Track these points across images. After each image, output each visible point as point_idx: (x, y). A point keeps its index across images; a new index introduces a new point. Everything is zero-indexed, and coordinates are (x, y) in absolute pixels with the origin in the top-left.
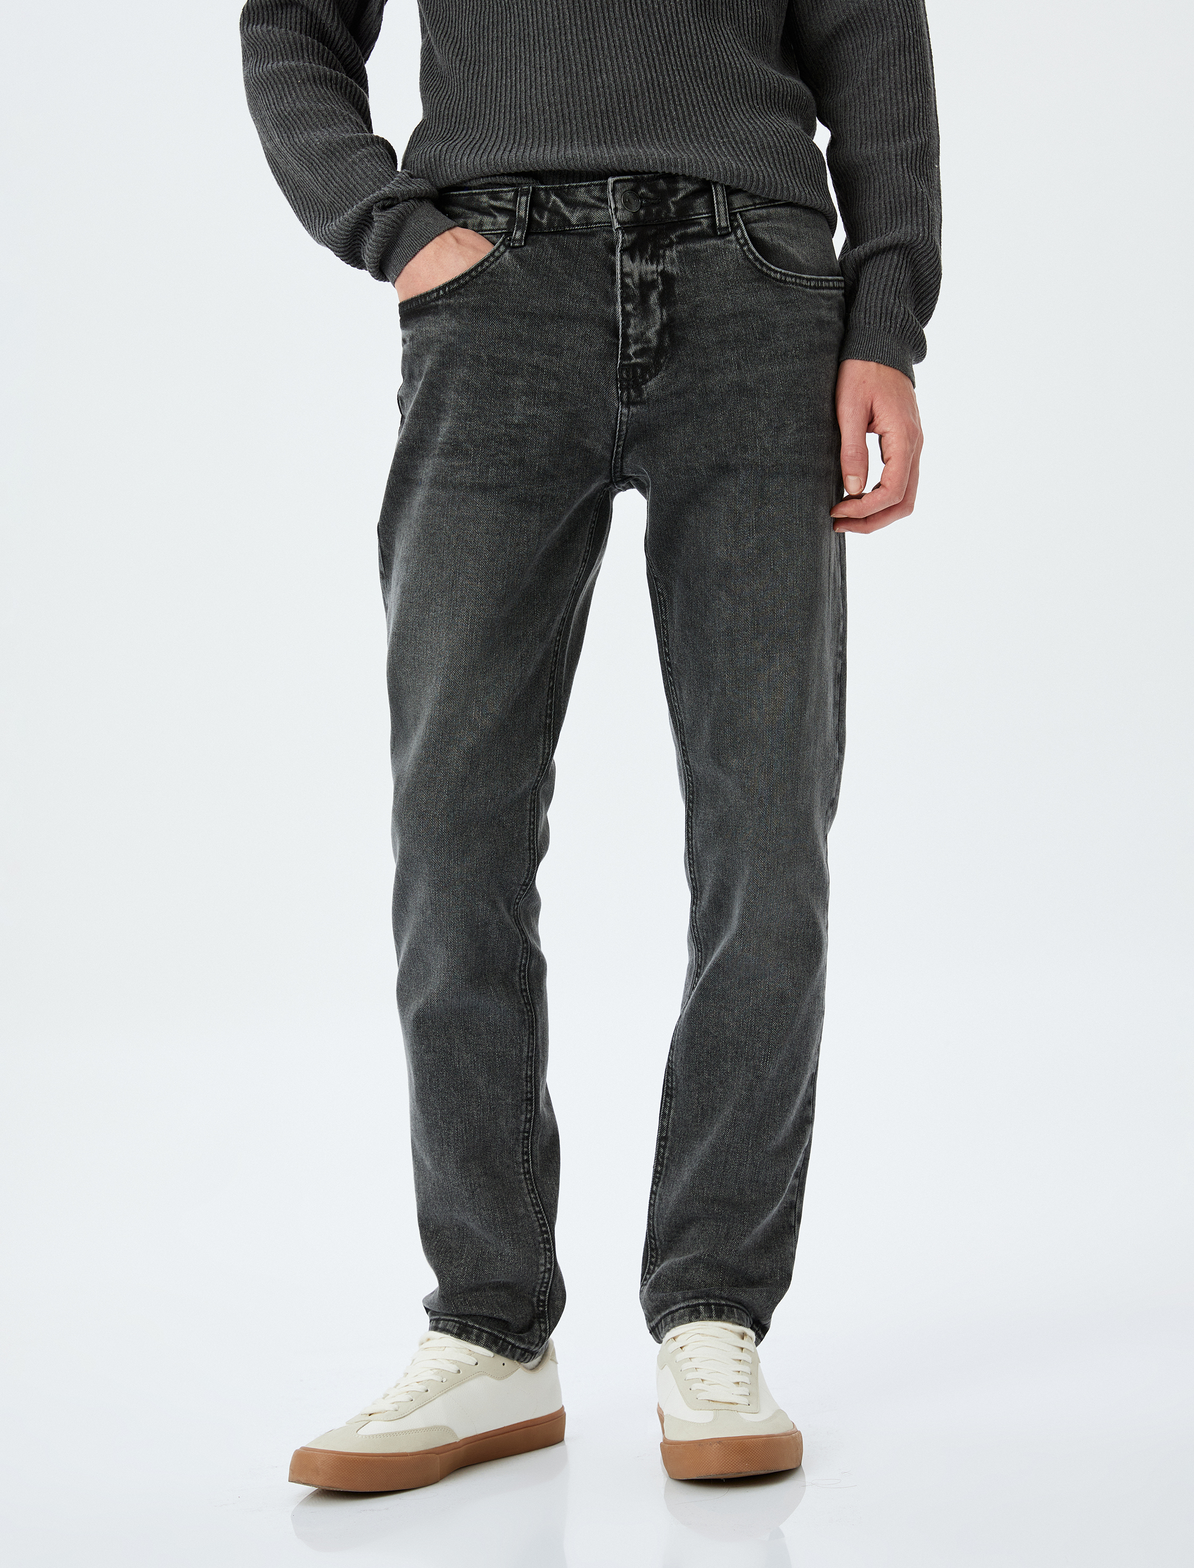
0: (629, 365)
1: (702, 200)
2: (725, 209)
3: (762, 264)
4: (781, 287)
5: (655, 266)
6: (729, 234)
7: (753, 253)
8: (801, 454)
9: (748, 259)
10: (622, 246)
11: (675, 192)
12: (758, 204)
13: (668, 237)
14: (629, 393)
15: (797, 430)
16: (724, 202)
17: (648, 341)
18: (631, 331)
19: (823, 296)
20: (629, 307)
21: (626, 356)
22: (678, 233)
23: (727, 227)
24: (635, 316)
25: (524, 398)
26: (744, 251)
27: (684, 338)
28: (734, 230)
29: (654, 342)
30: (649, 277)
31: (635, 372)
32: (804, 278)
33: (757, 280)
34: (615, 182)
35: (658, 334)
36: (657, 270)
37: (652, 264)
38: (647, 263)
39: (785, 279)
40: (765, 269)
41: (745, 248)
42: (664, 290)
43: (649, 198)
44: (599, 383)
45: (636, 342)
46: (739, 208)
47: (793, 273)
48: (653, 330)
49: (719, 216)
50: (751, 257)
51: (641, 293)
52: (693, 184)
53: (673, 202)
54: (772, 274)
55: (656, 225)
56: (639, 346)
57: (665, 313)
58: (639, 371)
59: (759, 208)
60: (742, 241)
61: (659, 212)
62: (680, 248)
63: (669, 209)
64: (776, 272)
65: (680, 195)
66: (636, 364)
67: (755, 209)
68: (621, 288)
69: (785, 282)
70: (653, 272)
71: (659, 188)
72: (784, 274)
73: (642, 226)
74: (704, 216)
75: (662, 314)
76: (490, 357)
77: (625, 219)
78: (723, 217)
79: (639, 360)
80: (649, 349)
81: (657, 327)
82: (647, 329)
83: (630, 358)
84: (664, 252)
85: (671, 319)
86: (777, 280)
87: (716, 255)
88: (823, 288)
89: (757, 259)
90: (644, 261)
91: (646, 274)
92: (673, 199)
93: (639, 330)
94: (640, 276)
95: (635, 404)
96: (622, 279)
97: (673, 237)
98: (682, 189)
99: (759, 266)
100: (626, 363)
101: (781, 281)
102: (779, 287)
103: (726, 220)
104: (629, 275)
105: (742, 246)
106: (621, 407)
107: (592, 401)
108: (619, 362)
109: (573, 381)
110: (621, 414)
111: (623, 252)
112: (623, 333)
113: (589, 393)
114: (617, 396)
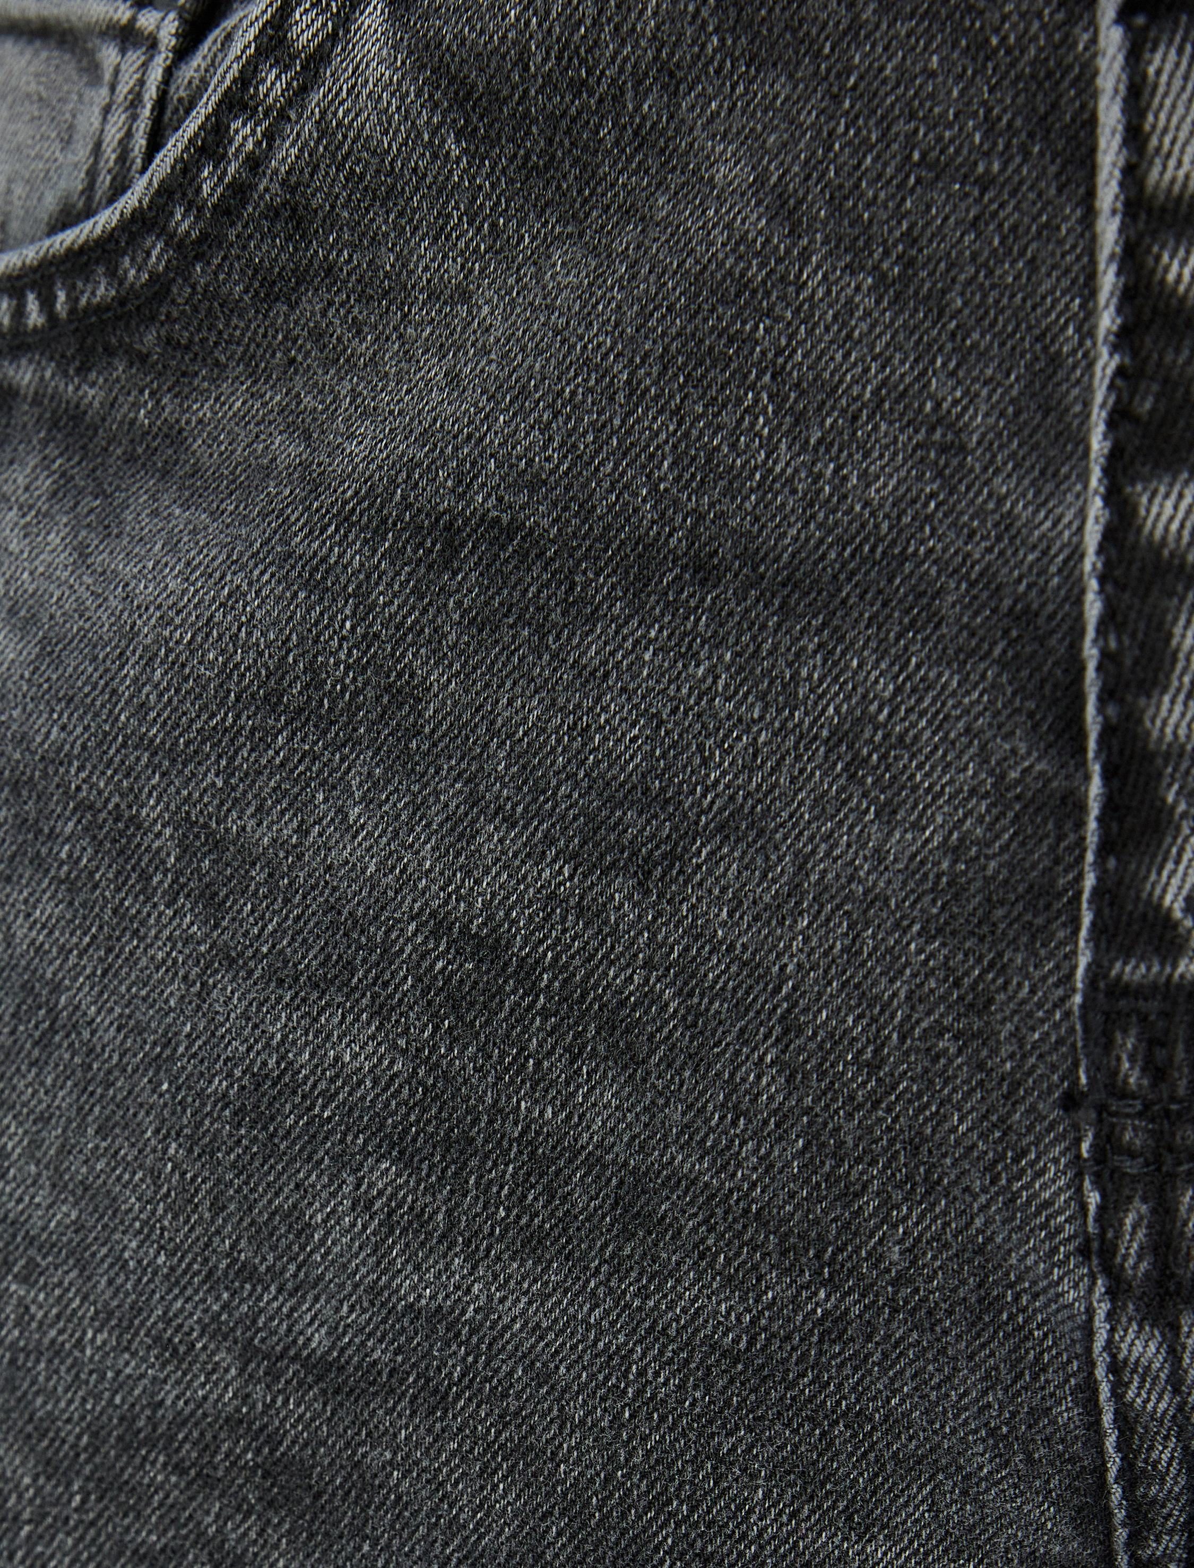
25: (384, 1173)
44: (941, 1117)
76: (201, 837)
106: (1110, 1316)
107: (876, 1258)
108: (1083, 961)
109: (732, 1087)
110: (1115, 1368)
111: (1153, 18)
112: (1107, 732)
113: (849, 1195)
114: (1069, 1230)
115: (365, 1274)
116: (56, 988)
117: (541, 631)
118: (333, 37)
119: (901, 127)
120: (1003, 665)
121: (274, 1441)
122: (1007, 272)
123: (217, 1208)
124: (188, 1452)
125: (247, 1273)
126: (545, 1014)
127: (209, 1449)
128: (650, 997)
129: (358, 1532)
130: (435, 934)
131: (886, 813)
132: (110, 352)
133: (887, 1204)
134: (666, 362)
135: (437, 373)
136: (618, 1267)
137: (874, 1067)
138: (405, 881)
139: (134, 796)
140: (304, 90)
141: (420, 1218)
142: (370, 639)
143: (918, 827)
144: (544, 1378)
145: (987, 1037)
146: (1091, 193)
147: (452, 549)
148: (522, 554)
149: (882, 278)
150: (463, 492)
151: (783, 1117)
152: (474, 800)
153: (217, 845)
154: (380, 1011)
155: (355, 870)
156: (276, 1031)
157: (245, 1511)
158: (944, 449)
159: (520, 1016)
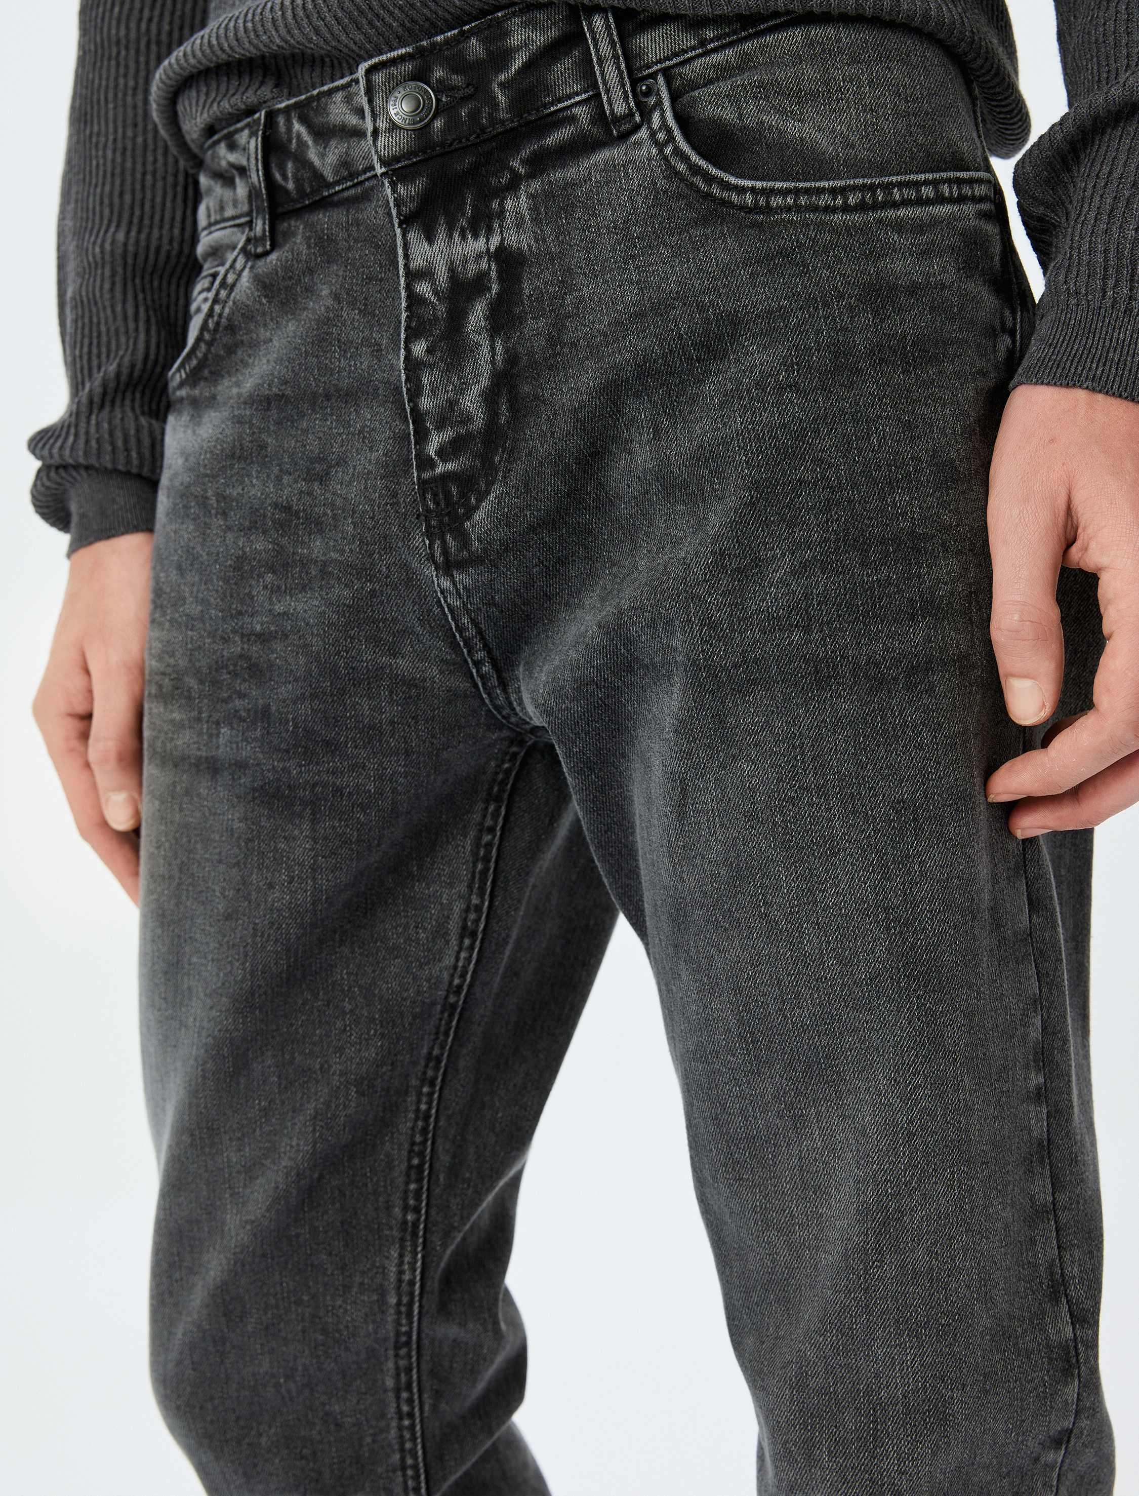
0: (434, 479)
1: (568, 62)
2: (620, 73)
3: (709, 179)
4: (759, 226)
5: (482, 241)
6: (637, 128)
7: (685, 158)
8: (807, 629)
9: (677, 174)
10: (399, 213)
11: (502, 58)
12: (712, 41)
13: (505, 166)
14: (444, 543)
15: (793, 573)
16: (616, 57)
17: (467, 419)
18: (426, 403)
19: (899, 226)
20: (419, 348)
21: (425, 463)
22: (525, 153)
23: (631, 114)
24: (431, 366)
25: (269, 577)
26: (666, 159)
27: (536, 397)
28: (646, 115)
29: (479, 420)
30: (472, 269)
31: (448, 494)
32: (820, 191)
33: (703, 221)
34: (369, 72)
35: (486, 400)
36: (488, 249)
37: (476, 236)
38: (463, 237)
39: (768, 203)
40: (716, 190)
41: (668, 150)
42: (499, 294)
43: (453, 88)
44: (390, 528)
45: (440, 427)
46: (660, 61)
47: (785, 185)
48: (475, 390)
49: (607, 91)
50: (681, 167)
51: (449, 311)
52: (543, 30)
53: (502, 85)
54: (734, 198)
55: (475, 145)
56: (448, 434)
57: (499, 348)
58: (454, 491)
59: (715, 50)
60: (661, 136)
61: (474, 115)
62: (535, 185)
63: (495, 105)
64: (742, 190)
65: (518, 62)
66: (446, 477)
67: (707, 53)
68: (408, 308)
69: (769, 210)
70: (479, 256)
71: (470, 57)
72: (763, 191)
73: (441, 155)
74: (578, 99)
75: (493, 349)
76: (221, 497)
77: (395, 150)
78: (617, 93)
79: (450, 466)
80: (470, 436)
81: (484, 382)
82: (461, 390)
83: (432, 465)
84: (501, 204)
85: (512, 359)
86: (749, 210)
87: (607, 183)
88: (895, 205)
89: (695, 170)
90: (456, 235)
91: (465, 261)
92: (502, 77)
93: (442, 397)
94: (452, 270)
95: (461, 565)
96: (408, 287)
97: (516, 164)
98: (519, 48)
99: (702, 186)
100: (426, 475)
101: (756, 209)
102: (753, 225)
103: (626, 98)
104: (426, 274)
105: (660, 146)
106: (437, 576)
107: (380, 571)
108: (415, 475)
109: (343, 532)
110: (442, 593)
111: (408, 225)
112: (412, 410)
113: (371, 555)
114: (424, 553)
115: (268, 607)
116: (193, 548)
117: (292, 422)
118: (237, 280)
119: (361, 270)
120: (392, 403)
121: (250, 659)
122: (388, 302)
123: (231, 596)
124: (231, 668)
125: (240, 613)
126: (302, 524)
127: (235, 665)
128: (325, 514)
129: (271, 680)
130: (275, 509)
131: (371, 448)
132: (200, 379)
133: (381, 556)
134: (313, 343)
135: (265, 361)
136: (321, 588)
137: (372, 518)
138: (268, 495)
139: (205, 491)
140: (230, 294)
141: (279, 587)
142: (254, 433)
143: (378, 451)
144: (307, 624)
145: (398, 503)
146: (398, 273)
147: (269, 404)
148: (286, 402)
149: (360, 311)
150: (270, 389)
151: (354, 536)
152: (281, 471)
153: (225, 498)
154: (265, 532)
155: (255, 496)
156: (241, 544)
157: (245, 680)
158: (377, 351)
159: (297, 526)
